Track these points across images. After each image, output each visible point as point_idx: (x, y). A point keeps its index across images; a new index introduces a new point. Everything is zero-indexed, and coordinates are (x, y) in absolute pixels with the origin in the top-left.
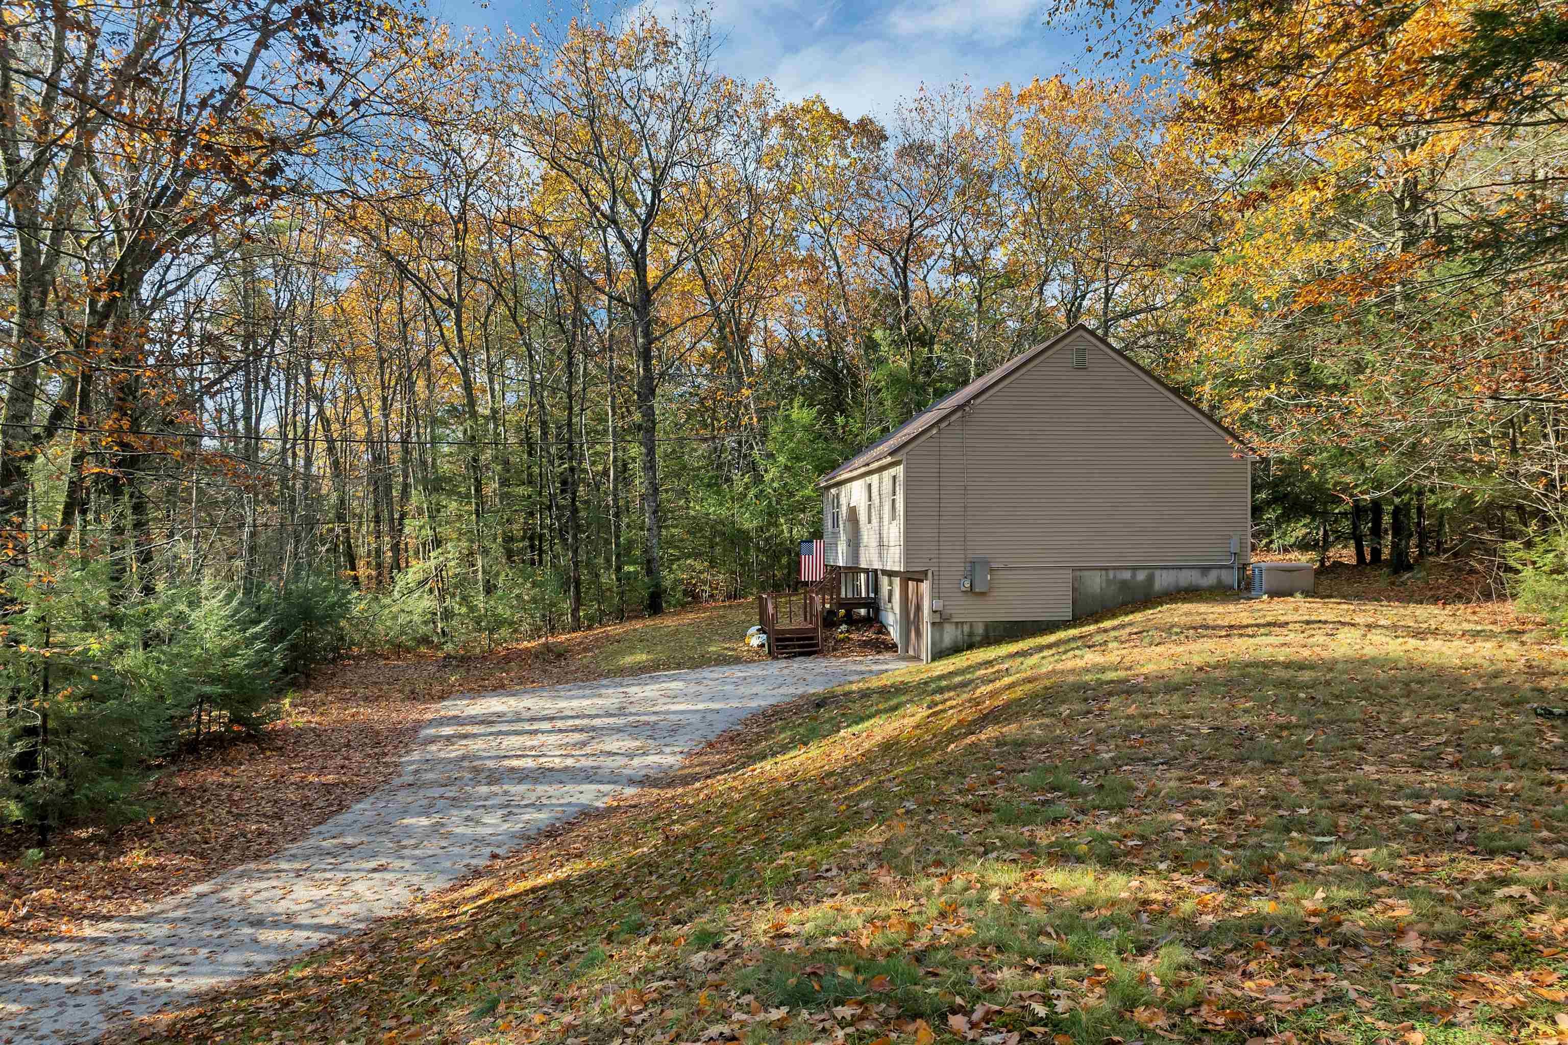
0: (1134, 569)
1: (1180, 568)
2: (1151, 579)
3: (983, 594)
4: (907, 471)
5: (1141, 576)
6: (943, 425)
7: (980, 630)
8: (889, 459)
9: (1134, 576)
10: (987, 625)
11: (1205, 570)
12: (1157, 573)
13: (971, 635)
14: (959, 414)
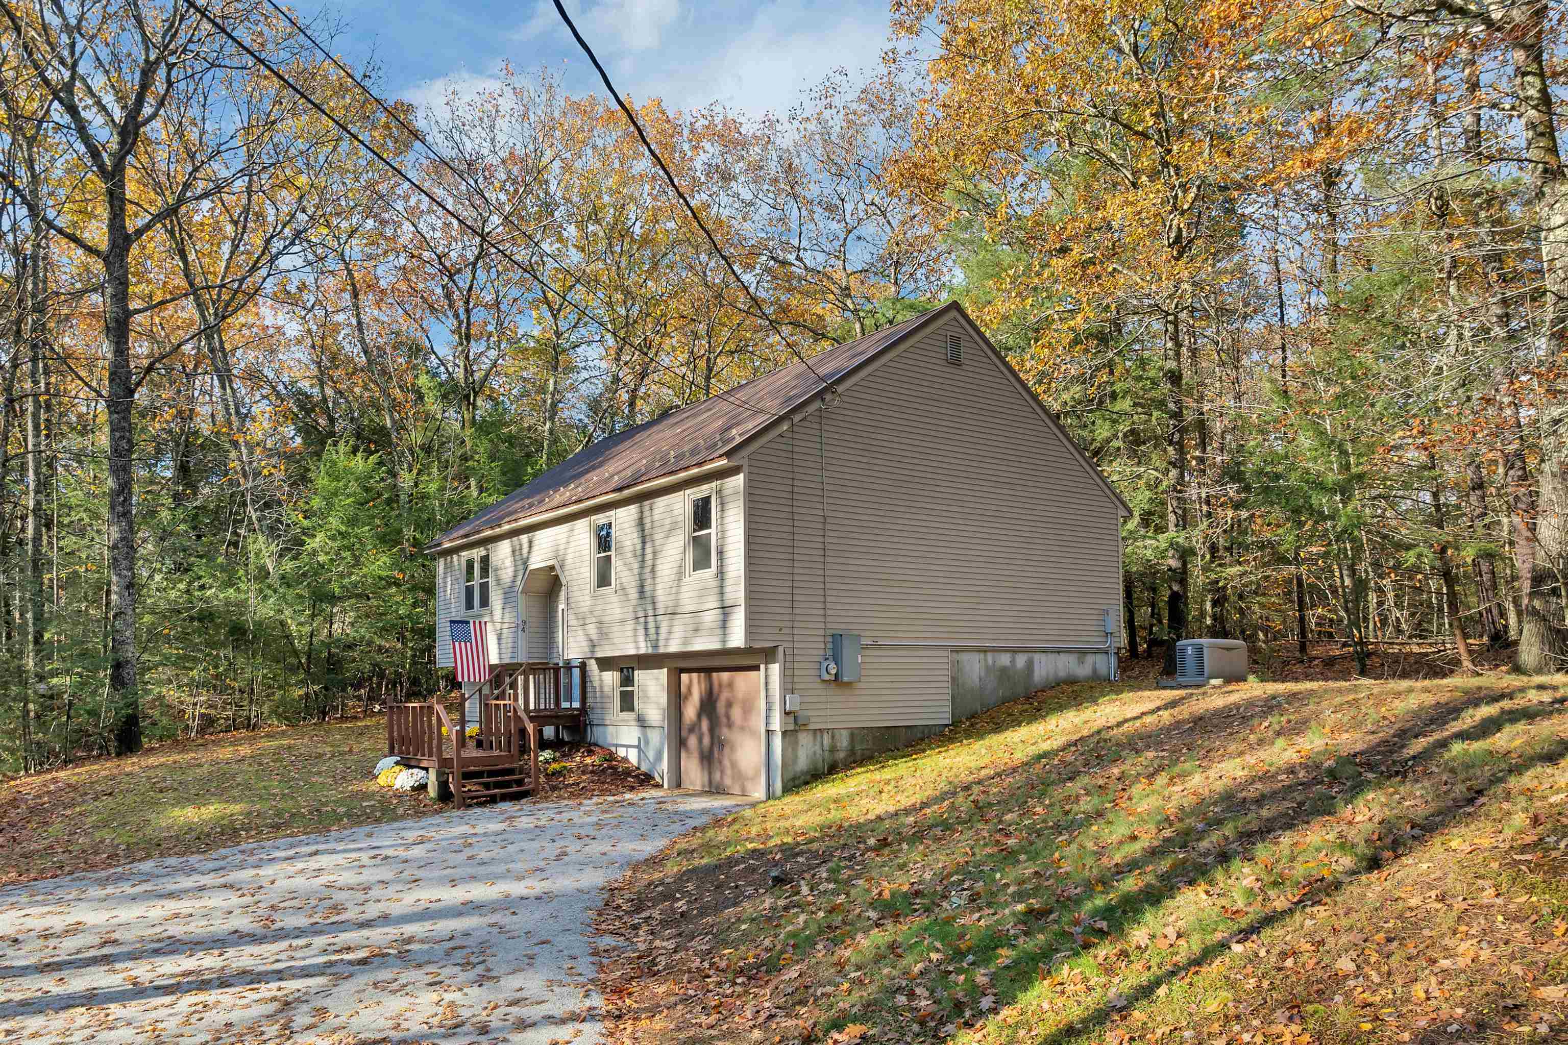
0: (1014, 651)
1: (1059, 651)
2: (1030, 665)
3: (849, 684)
4: (750, 484)
5: (1021, 660)
6: (797, 418)
7: (844, 742)
8: (724, 462)
9: (1013, 661)
10: (854, 734)
11: (1082, 653)
12: (1037, 657)
13: (833, 750)
14: (817, 404)
